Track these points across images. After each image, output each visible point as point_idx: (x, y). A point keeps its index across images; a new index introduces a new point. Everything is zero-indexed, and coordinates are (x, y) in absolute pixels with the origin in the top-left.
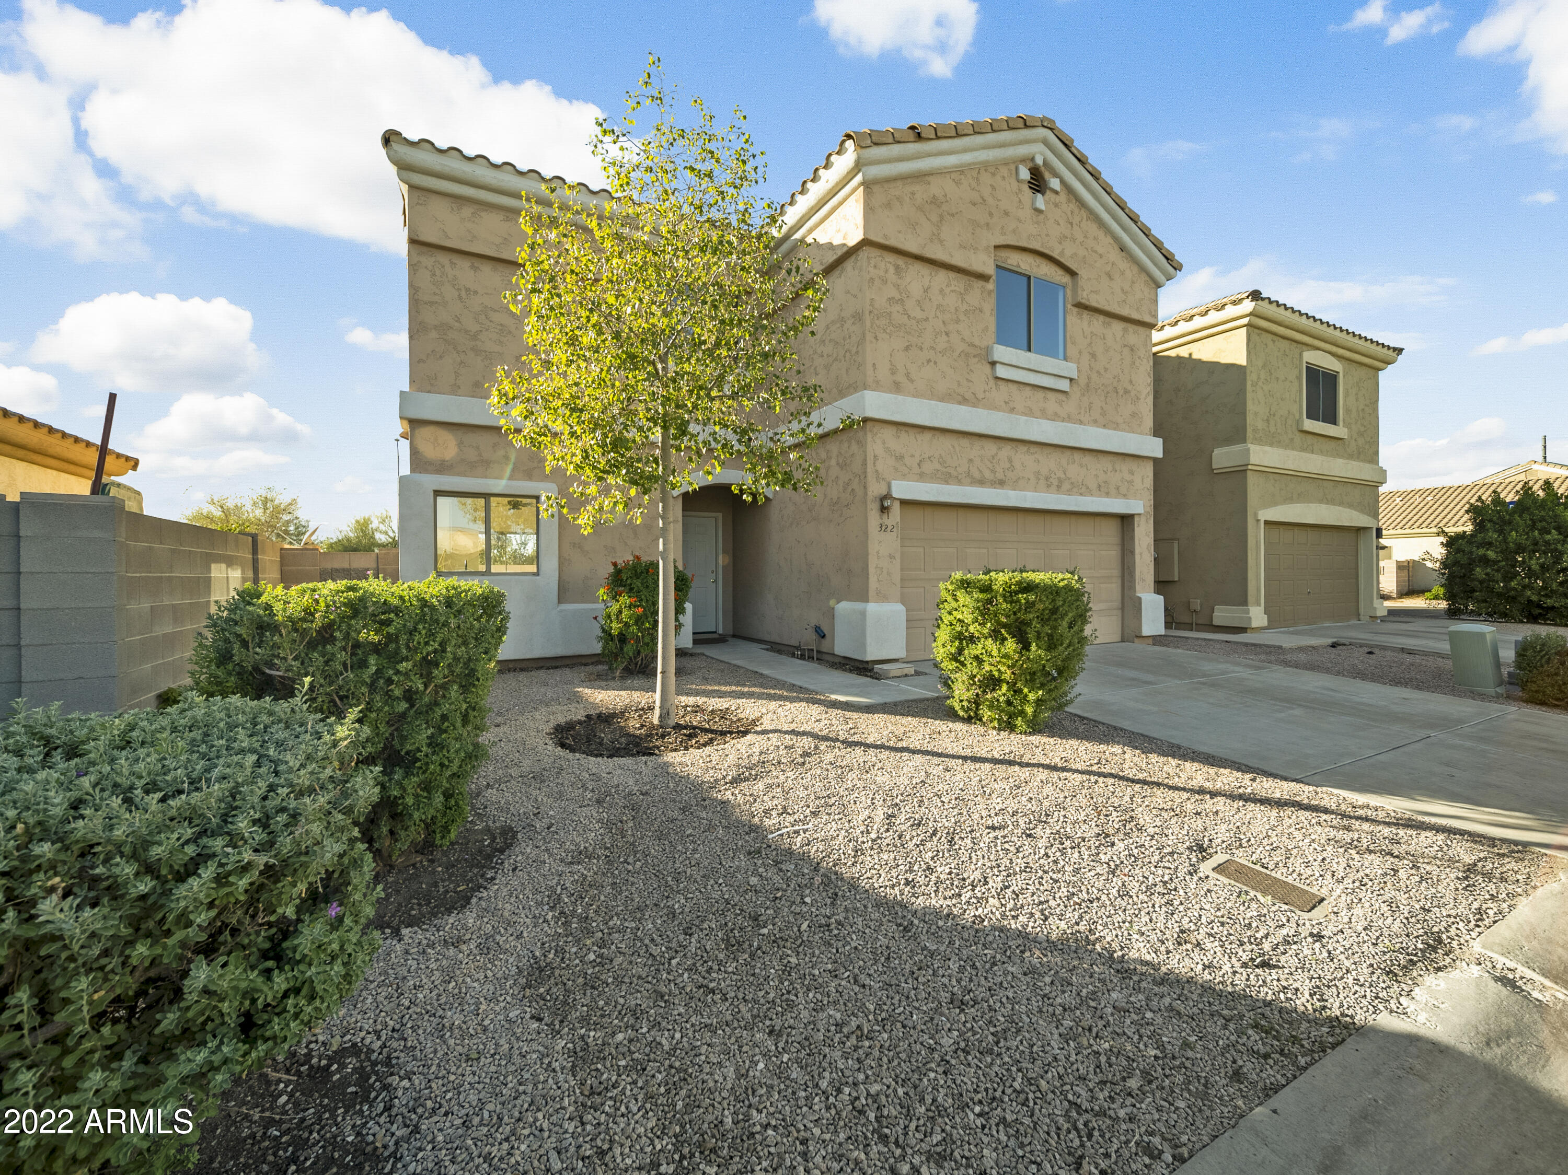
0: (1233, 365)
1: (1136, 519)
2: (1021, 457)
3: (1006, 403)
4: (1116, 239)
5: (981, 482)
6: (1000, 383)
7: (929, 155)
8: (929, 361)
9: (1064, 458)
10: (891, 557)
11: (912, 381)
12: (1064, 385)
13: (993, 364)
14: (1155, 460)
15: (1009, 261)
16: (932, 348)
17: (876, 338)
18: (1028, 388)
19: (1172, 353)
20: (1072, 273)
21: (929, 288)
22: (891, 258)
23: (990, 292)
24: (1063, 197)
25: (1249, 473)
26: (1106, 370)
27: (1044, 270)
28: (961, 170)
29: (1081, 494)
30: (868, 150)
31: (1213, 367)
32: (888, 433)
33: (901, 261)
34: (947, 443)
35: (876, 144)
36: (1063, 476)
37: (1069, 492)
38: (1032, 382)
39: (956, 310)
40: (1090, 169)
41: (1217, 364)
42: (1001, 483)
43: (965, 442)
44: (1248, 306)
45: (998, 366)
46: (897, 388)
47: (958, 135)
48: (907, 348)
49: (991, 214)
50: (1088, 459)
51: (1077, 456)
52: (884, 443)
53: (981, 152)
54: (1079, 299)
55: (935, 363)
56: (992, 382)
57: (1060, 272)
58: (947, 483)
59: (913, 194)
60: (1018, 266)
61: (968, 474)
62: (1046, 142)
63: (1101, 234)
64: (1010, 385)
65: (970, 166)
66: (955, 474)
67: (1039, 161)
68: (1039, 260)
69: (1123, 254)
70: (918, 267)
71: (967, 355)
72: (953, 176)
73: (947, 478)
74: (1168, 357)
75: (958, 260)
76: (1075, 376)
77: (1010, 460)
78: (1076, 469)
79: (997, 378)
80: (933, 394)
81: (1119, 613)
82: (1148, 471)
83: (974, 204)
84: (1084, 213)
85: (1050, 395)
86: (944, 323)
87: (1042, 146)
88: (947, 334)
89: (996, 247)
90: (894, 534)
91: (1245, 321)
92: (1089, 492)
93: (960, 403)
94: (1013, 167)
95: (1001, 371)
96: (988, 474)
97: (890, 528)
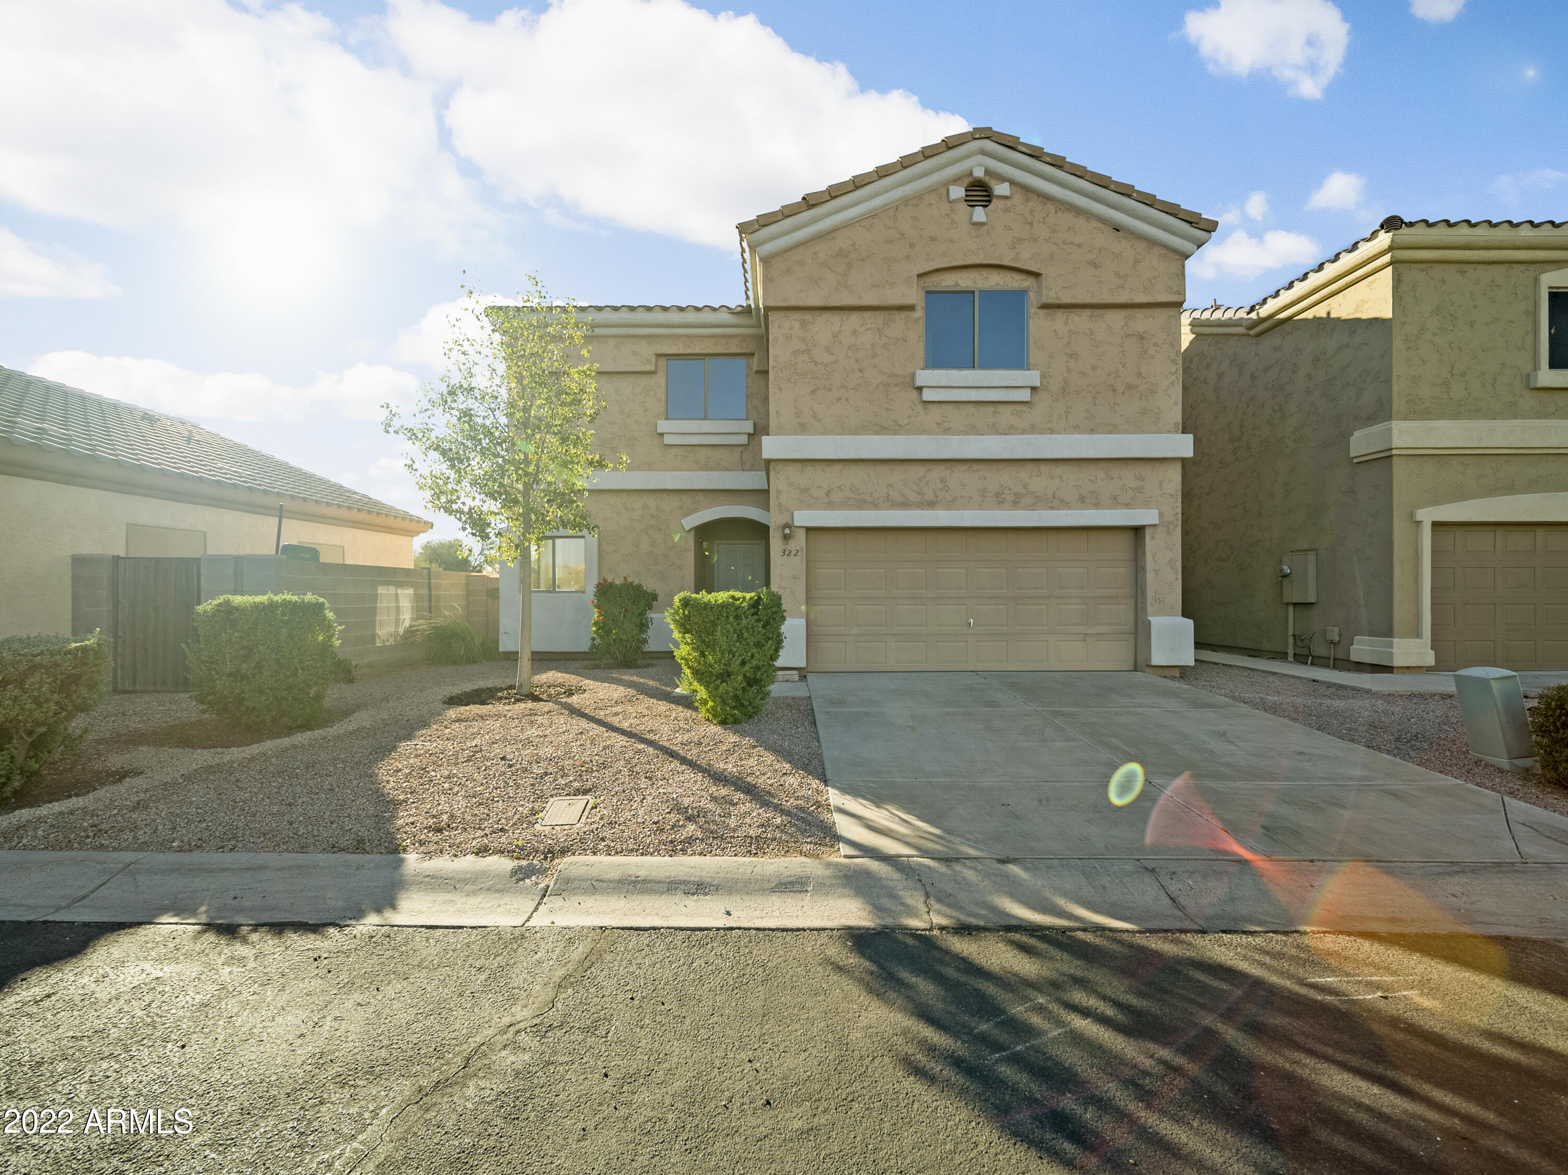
0: (1376, 319)
1: (1148, 532)
2: (957, 476)
3: (938, 424)
4: (1104, 221)
5: (905, 505)
6: (930, 406)
7: (829, 215)
8: (839, 399)
9: (1024, 474)
10: (794, 578)
11: (819, 420)
12: (1025, 395)
13: (920, 389)
14: (1184, 461)
15: (943, 284)
16: (842, 386)
17: (780, 389)
18: (970, 406)
19: (1308, 315)
20: (1037, 275)
21: (839, 332)
22: (796, 316)
23: (917, 320)
24: (1018, 198)
25: (1395, 460)
26: (1094, 368)
27: (996, 281)
28: (873, 215)
29: (1051, 508)
30: (757, 233)
31: (1354, 324)
32: (792, 470)
33: (807, 316)
34: (860, 472)
35: (763, 226)
36: (1022, 490)
37: (1032, 507)
38: (973, 399)
39: (873, 345)
40: (1049, 160)
41: (1358, 320)
42: (932, 505)
43: (884, 469)
44: (1385, 239)
45: (925, 391)
46: (803, 429)
47: (857, 188)
48: (813, 392)
49: (912, 246)
50: (1060, 470)
51: (1044, 468)
52: (788, 478)
53: (895, 191)
54: (1044, 300)
55: (847, 399)
56: (919, 408)
57: (1018, 277)
58: (860, 508)
59: (816, 253)
60: (957, 285)
61: (888, 498)
62: (983, 152)
63: (1081, 222)
64: (944, 406)
65: (885, 208)
66: (871, 499)
67: (979, 173)
68: (985, 272)
69: (1120, 233)
70: (826, 316)
71: (887, 386)
72: (863, 223)
73: (861, 504)
74: (1306, 320)
75: (870, 299)
76: (1037, 383)
77: (943, 480)
78: (1040, 481)
79: (925, 402)
80: (844, 429)
81: (1132, 637)
82: (1174, 475)
83: (890, 242)
84: (1051, 207)
85: (1002, 408)
86: (857, 361)
87: (981, 157)
88: (861, 371)
89: (919, 276)
90: (798, 558)
91: (1387, 258)
92: (1065, 504)
93: (877, 433)
94: (943, 191)
95: (928, 395)
96: (912, 497)
97: (793, 552)
